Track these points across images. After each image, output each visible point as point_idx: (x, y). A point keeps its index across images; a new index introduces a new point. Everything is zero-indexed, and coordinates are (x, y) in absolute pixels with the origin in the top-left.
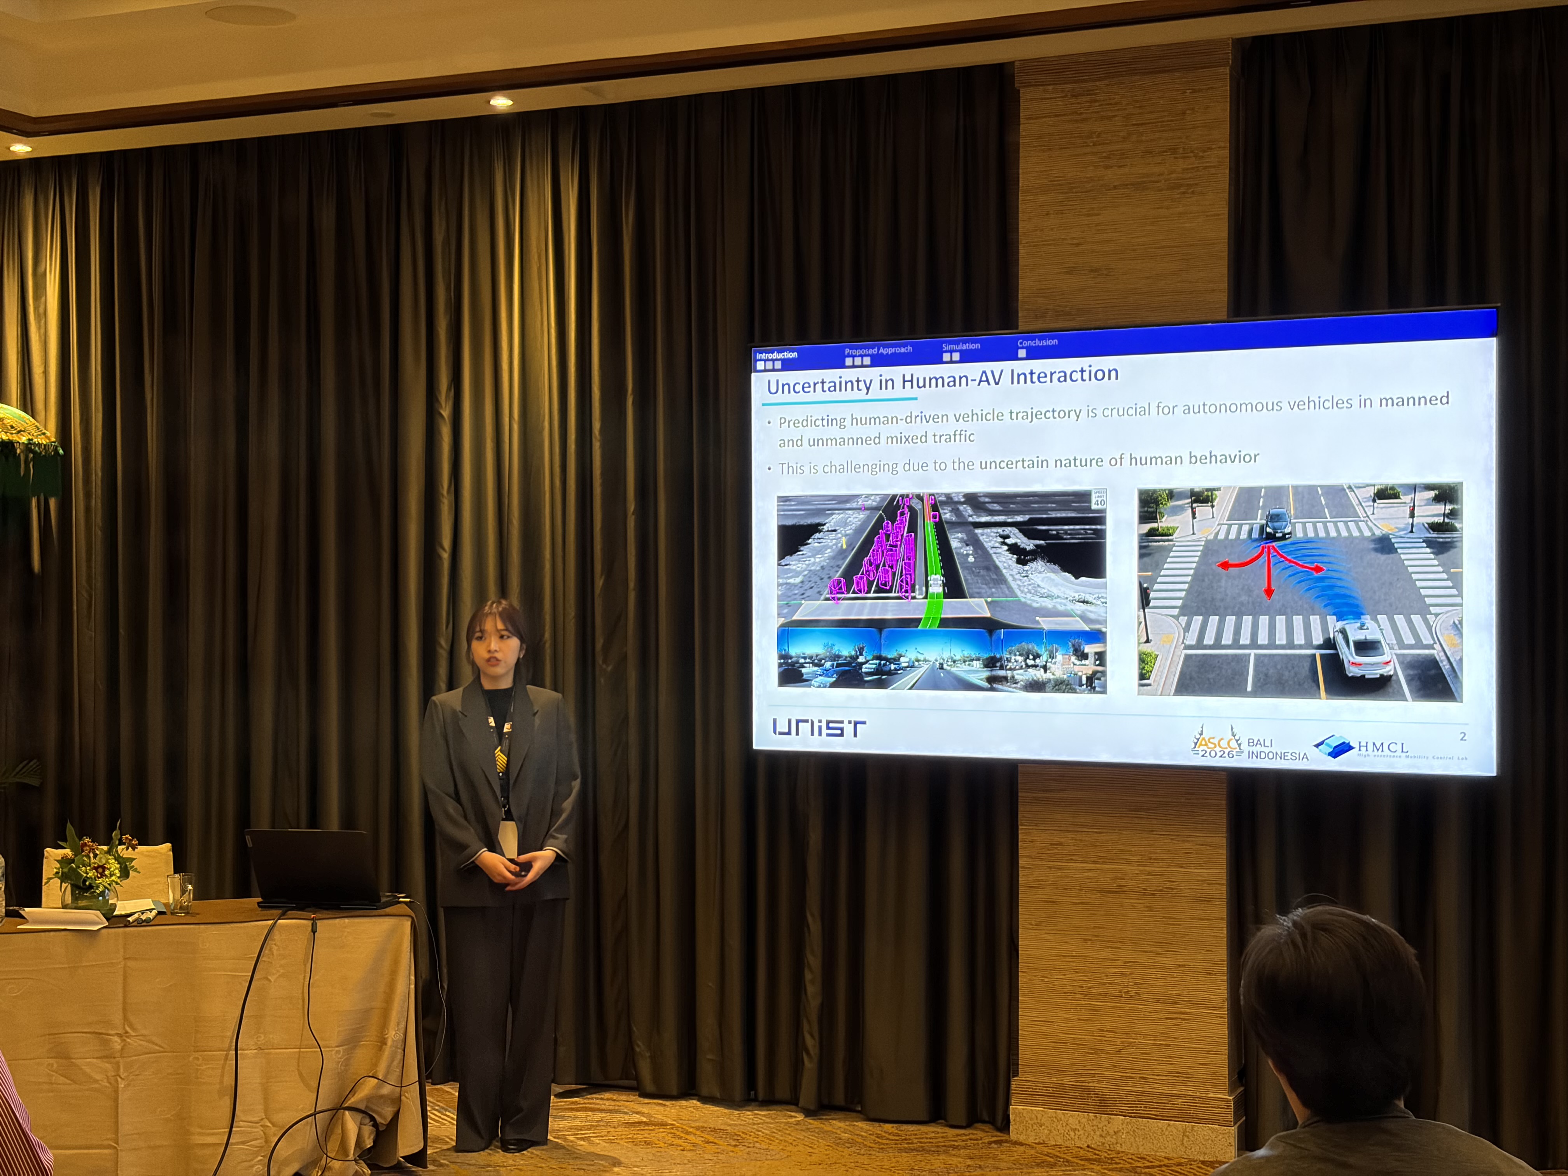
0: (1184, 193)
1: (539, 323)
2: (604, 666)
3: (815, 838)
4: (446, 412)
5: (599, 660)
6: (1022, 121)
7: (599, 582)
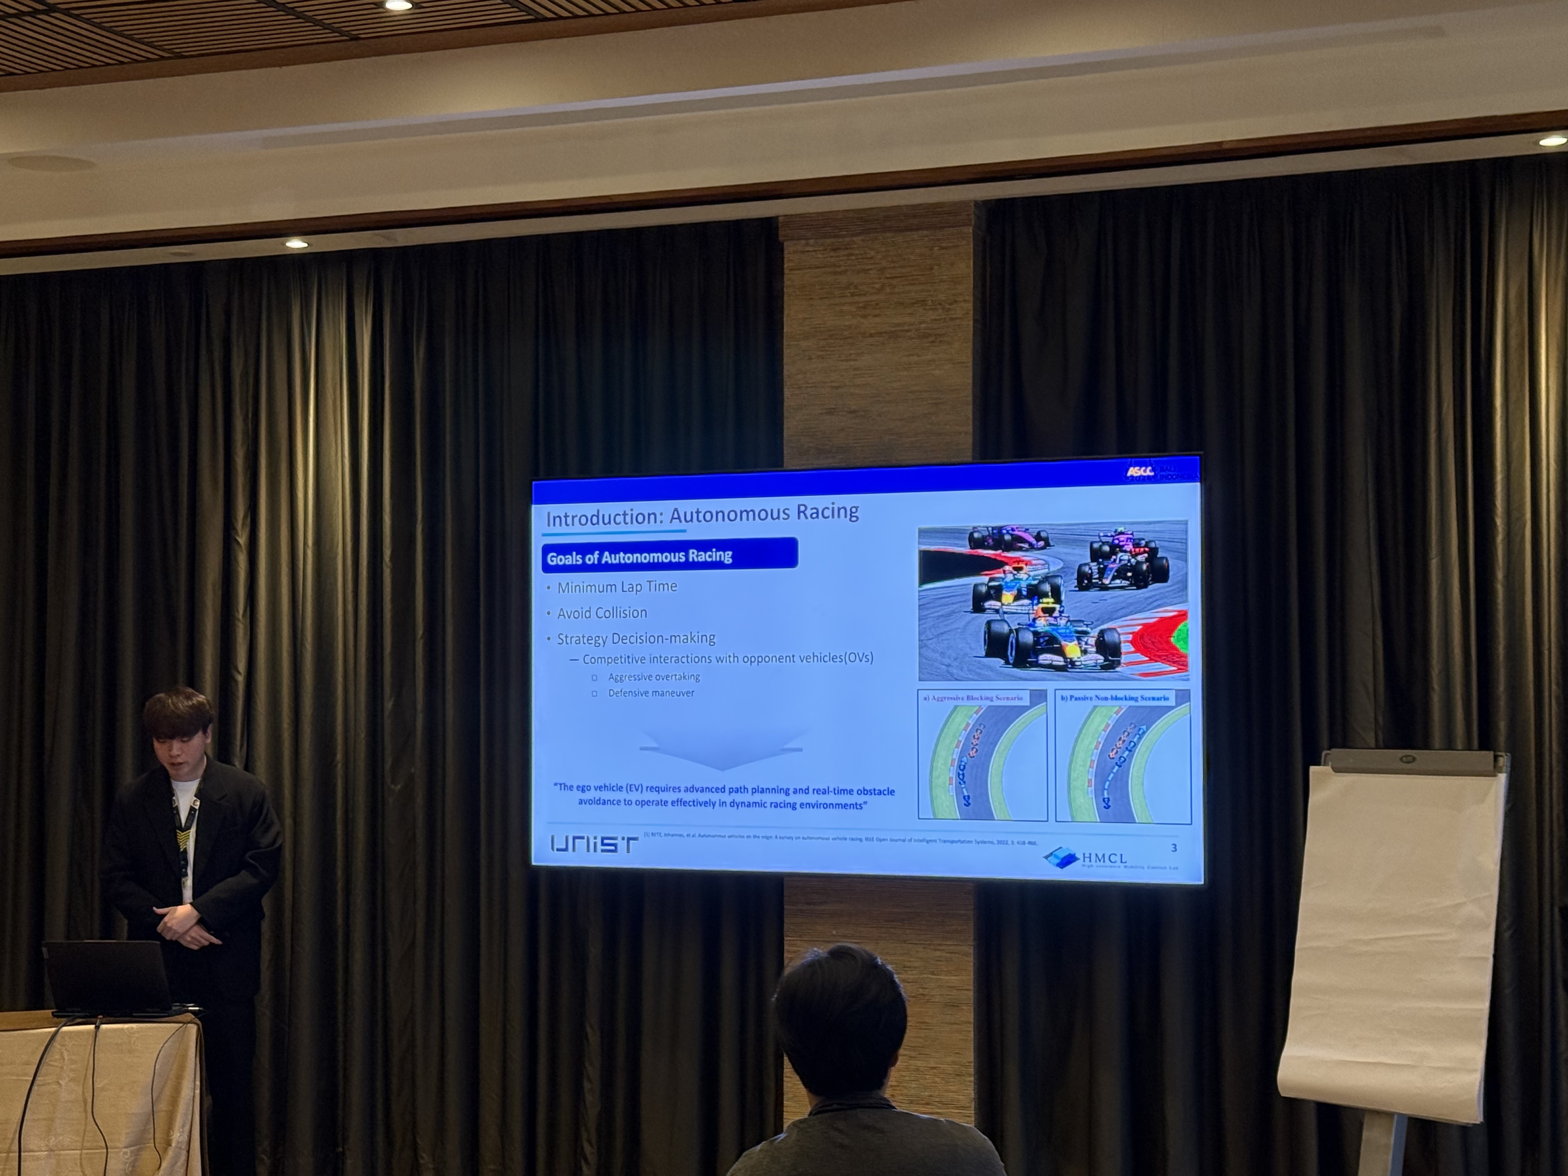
0: (933, 342)
1: (333, 453)
2: (393, 787)
3: (595, 951)
4: (242, 539)
5: (388, 780)
6: (786, 271)
7: (389, 705)
